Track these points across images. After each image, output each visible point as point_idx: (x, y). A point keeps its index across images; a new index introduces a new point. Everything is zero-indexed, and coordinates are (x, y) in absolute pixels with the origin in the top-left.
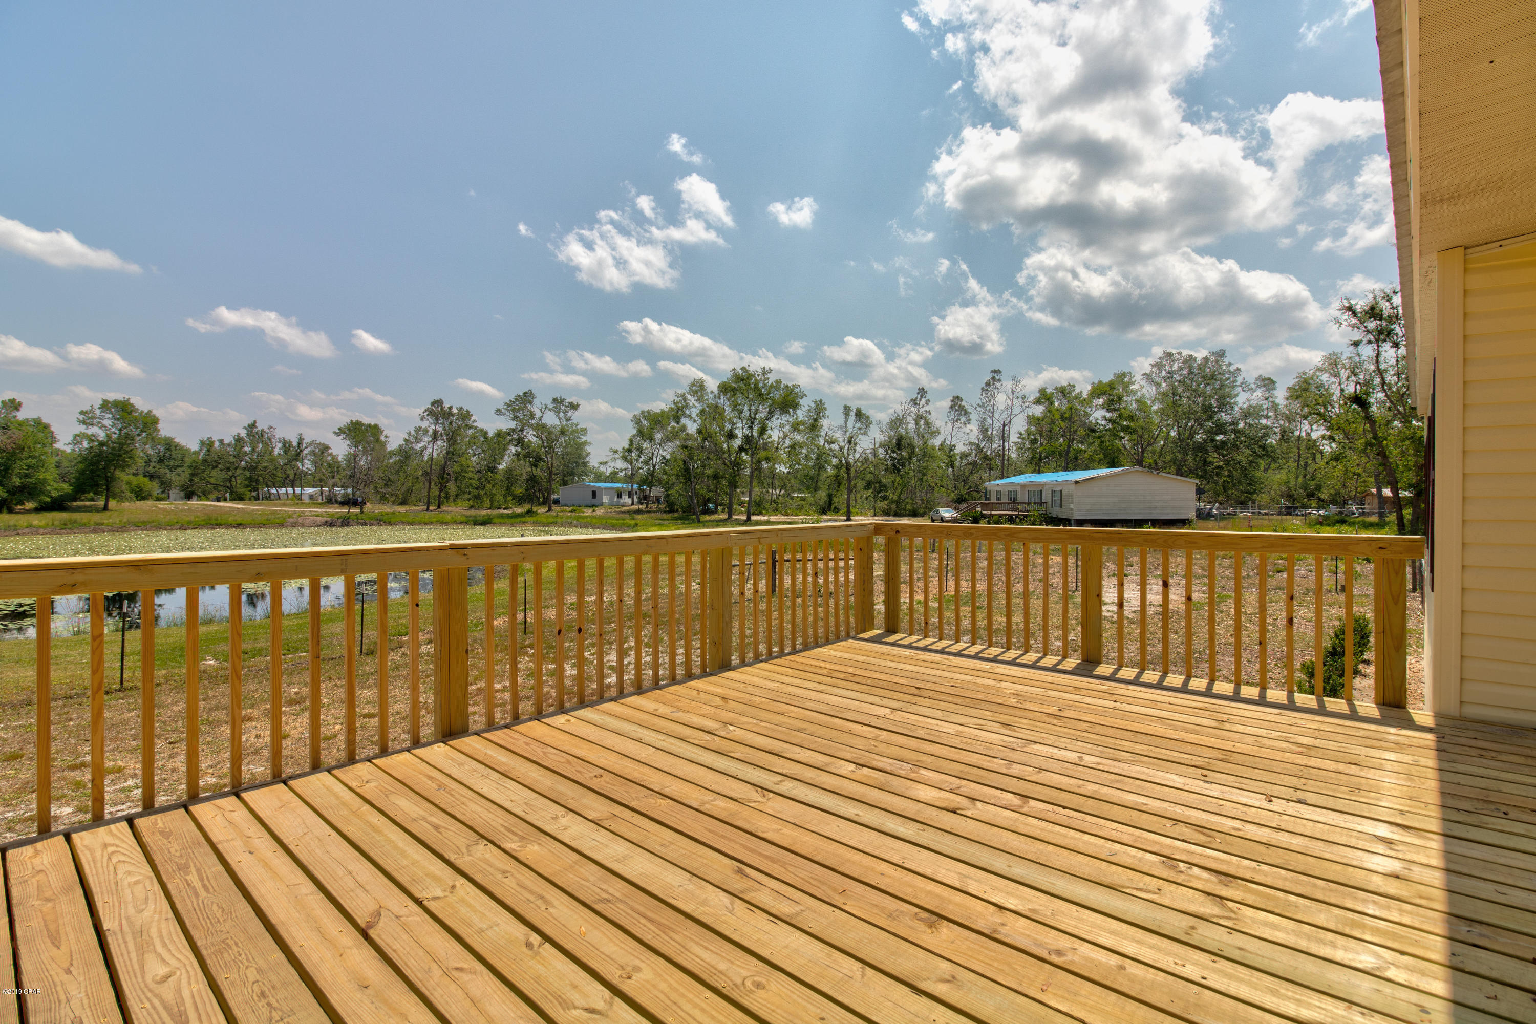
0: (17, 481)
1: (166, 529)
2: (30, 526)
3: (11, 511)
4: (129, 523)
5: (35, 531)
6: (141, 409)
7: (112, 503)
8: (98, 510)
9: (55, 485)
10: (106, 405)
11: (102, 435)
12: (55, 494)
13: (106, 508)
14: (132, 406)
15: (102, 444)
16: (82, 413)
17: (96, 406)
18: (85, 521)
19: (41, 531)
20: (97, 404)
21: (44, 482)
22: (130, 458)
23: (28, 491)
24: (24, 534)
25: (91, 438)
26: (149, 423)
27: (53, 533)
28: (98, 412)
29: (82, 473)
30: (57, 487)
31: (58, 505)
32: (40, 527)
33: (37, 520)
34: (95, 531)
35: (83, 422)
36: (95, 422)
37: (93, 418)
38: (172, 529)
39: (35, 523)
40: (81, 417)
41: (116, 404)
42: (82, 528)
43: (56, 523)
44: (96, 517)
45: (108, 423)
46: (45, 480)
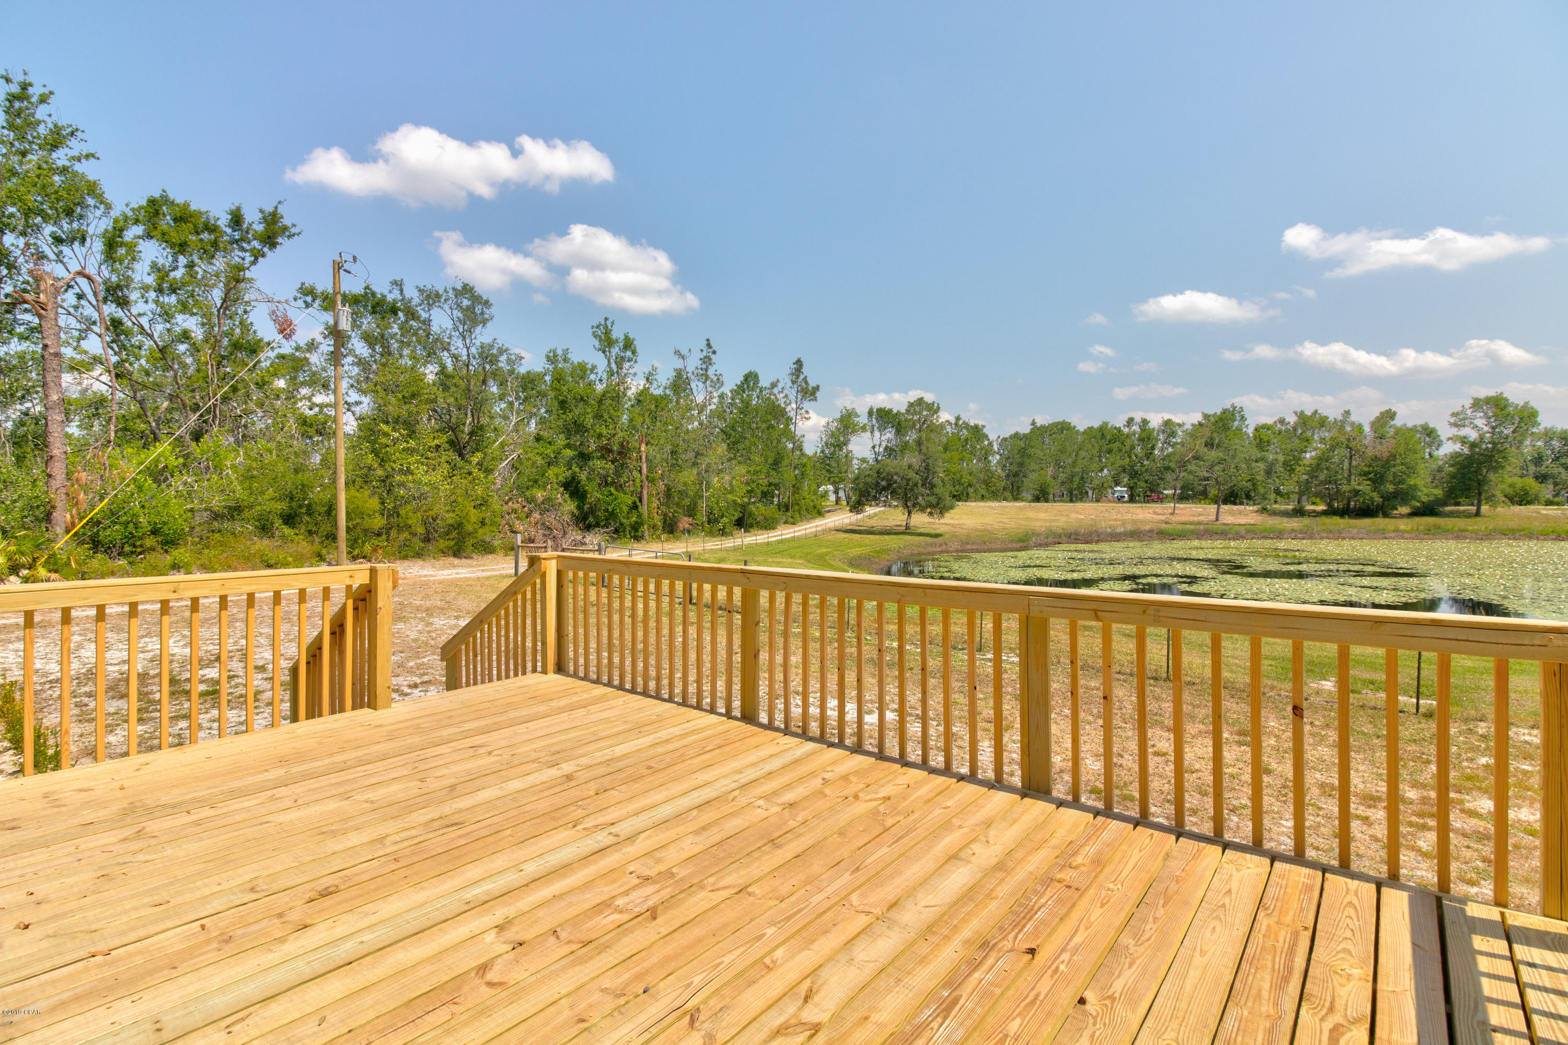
0: (1390, 488)
1: (1538, 539)
2: (1397, 530)
3: (1386, 515)
4: (1495, 530)
5: (1400, 535)
6: (1516, 402)
7: (1485, 508)
8: (1467, 515)
9: (1425, 491)
10: (1477, 404)
11: (1473, 435)
12: (1424, 499)
13: (1478, 514)
14: (1506, 400)
15: (1473, 445)
16: (1453, 415)
17: (1468, 405)
18: (1450, 527)
19: (1406, 535)
20: (1468, 403)
21: (1415, 488)
22: (1503, 457)
23: (1401, 496)
24: (1390, 538)
25: (1463, 440)
26: (1528, 416)
27: (1417, 537)
28: (1469, 412)
29: (1453, 476)
30: (1427, 491)
31: (1428, 510)
32: (1406, 532)
33: (1404, 525)
34: (1458, 538)
35: (1455, 425)
36: (1467, 422)
37: (1465, 419)
38: (1545, 540)
39: (1402, 527)
40: (1452, 420)
41: (1488, 401)
42: (1444, 534)
43: (1421, 528)
44: (1460, 523)
45: (1480, 422)
46: (1415, 485)
